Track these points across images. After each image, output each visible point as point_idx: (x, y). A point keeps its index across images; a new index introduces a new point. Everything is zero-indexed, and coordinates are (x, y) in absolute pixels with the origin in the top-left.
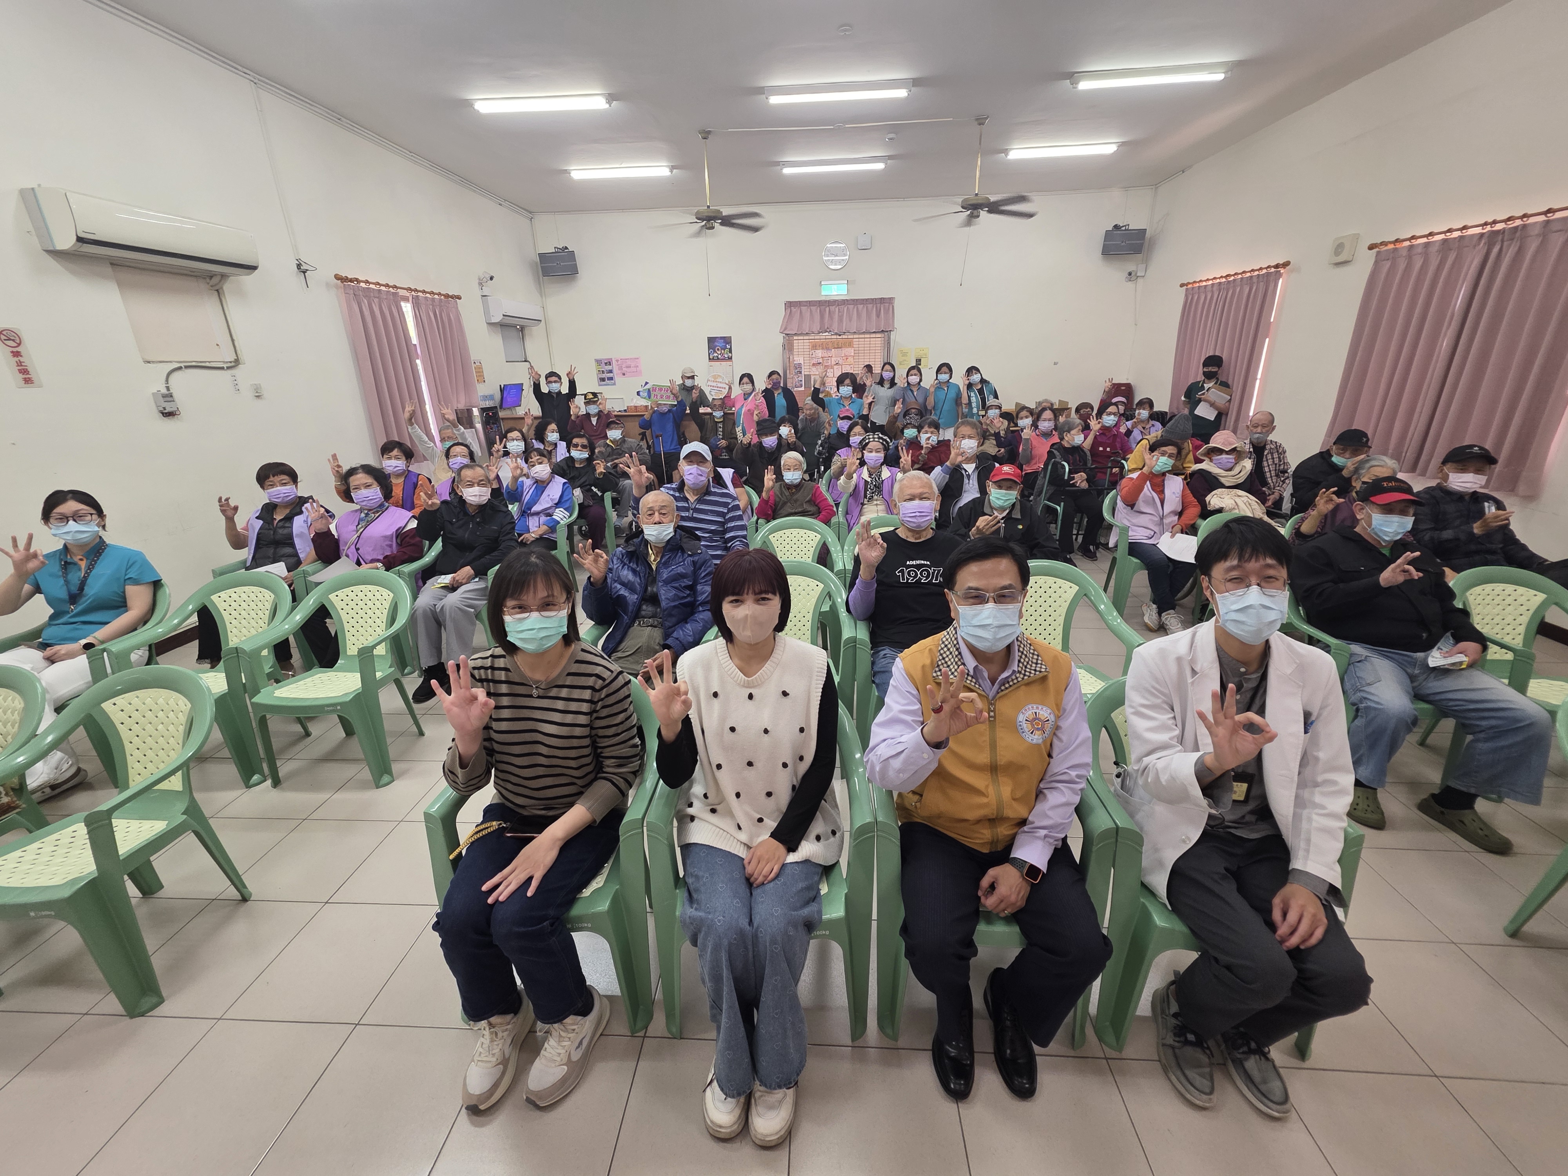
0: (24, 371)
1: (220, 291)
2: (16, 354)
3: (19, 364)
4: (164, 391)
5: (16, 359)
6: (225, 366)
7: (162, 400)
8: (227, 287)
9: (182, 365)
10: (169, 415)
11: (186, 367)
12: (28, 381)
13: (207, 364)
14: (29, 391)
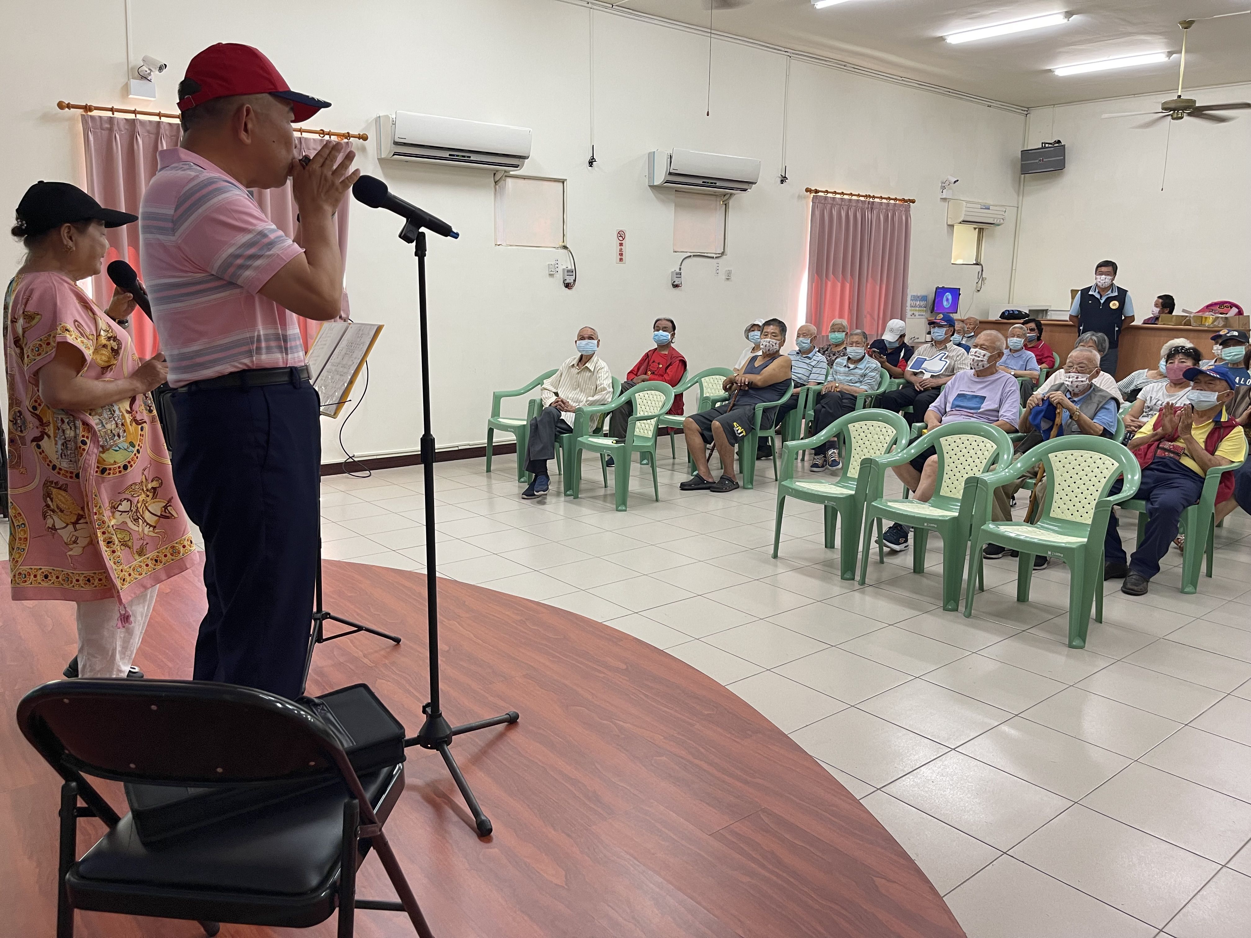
0: (621, 255)
1: (727, 205)
2: (621, 244)
3: (621, 250)
4: (678, 271)
5: (620, 247)
6: (715, 256)
7: (675, 276)
8: (731, 203)
9: (692, 254)
10: (676, 286)
11: (694, 256)
12: (621, 260)
13: (706, 255)
14: (621, 265)
